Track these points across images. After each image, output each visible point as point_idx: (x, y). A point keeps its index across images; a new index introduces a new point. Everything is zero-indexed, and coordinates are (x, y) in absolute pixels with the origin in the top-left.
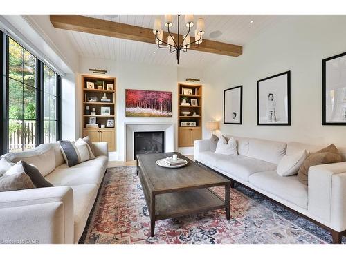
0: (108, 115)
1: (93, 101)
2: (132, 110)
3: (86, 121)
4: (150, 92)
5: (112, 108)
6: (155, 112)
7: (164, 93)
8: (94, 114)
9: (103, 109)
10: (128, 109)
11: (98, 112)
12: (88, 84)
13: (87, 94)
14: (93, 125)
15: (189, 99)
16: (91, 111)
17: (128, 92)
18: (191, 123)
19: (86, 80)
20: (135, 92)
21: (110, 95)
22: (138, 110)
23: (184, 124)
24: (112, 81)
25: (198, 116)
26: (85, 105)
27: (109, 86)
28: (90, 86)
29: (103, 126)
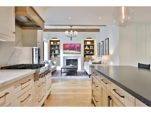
0: (58, 53)
1: (53, 48)
2: (66, 51)
3: (51, 55)
5: (59, 50)
6: (74, 52)
8: (53, 53)
9: (56, 51)
10: (64, 51)
11: (55, 52)
12: (51, 42)
13: (51, 46)
14: (53, 56)
15: (89, 46)
16: (52, 52)
17: (64, 45)
18: (90, 56)
19: (51, 41)
20: (66, 44)
21: (58, 46)
22: (68, 51)
23: (87, 56)
25: (93, 53)
26: (51, 50)
27: (58, 42)
28: (52, 43)
29: (56, 57)
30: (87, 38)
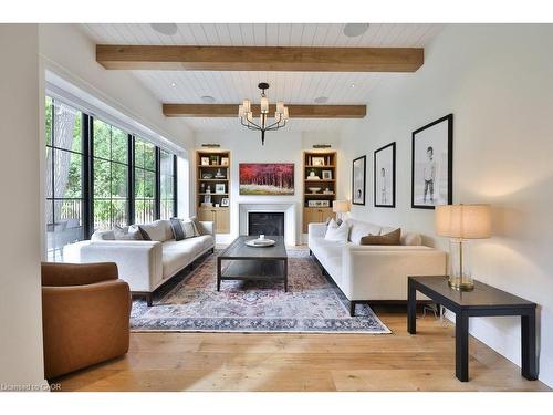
0: (223, 192)
1: (207, 178)
2: (246, 187)
3: (201, 200)
4: (267, 165)
5: (227, 184)
6: (273, 188)
7: (283, 165)
8: (208, 192)
9: (218, 186)
10: (242, 186)
11: (213, 190)
12: (203, 159)
13: (202, 170)
14: (208, 203)
15: (319, 171)
16: (206, 188)
17: (242, 166)
18: (322, 202)
19: (201, 155)
20: (249, 166)
21: (224, 170)
22: (253, 187)
23: (312, 203)
24: (226, 155)
25: (332, 193)
26: (200, 183)
27: (223, 160)
28: (205, 162)
29: (217, 205)
30: (314, 147)
